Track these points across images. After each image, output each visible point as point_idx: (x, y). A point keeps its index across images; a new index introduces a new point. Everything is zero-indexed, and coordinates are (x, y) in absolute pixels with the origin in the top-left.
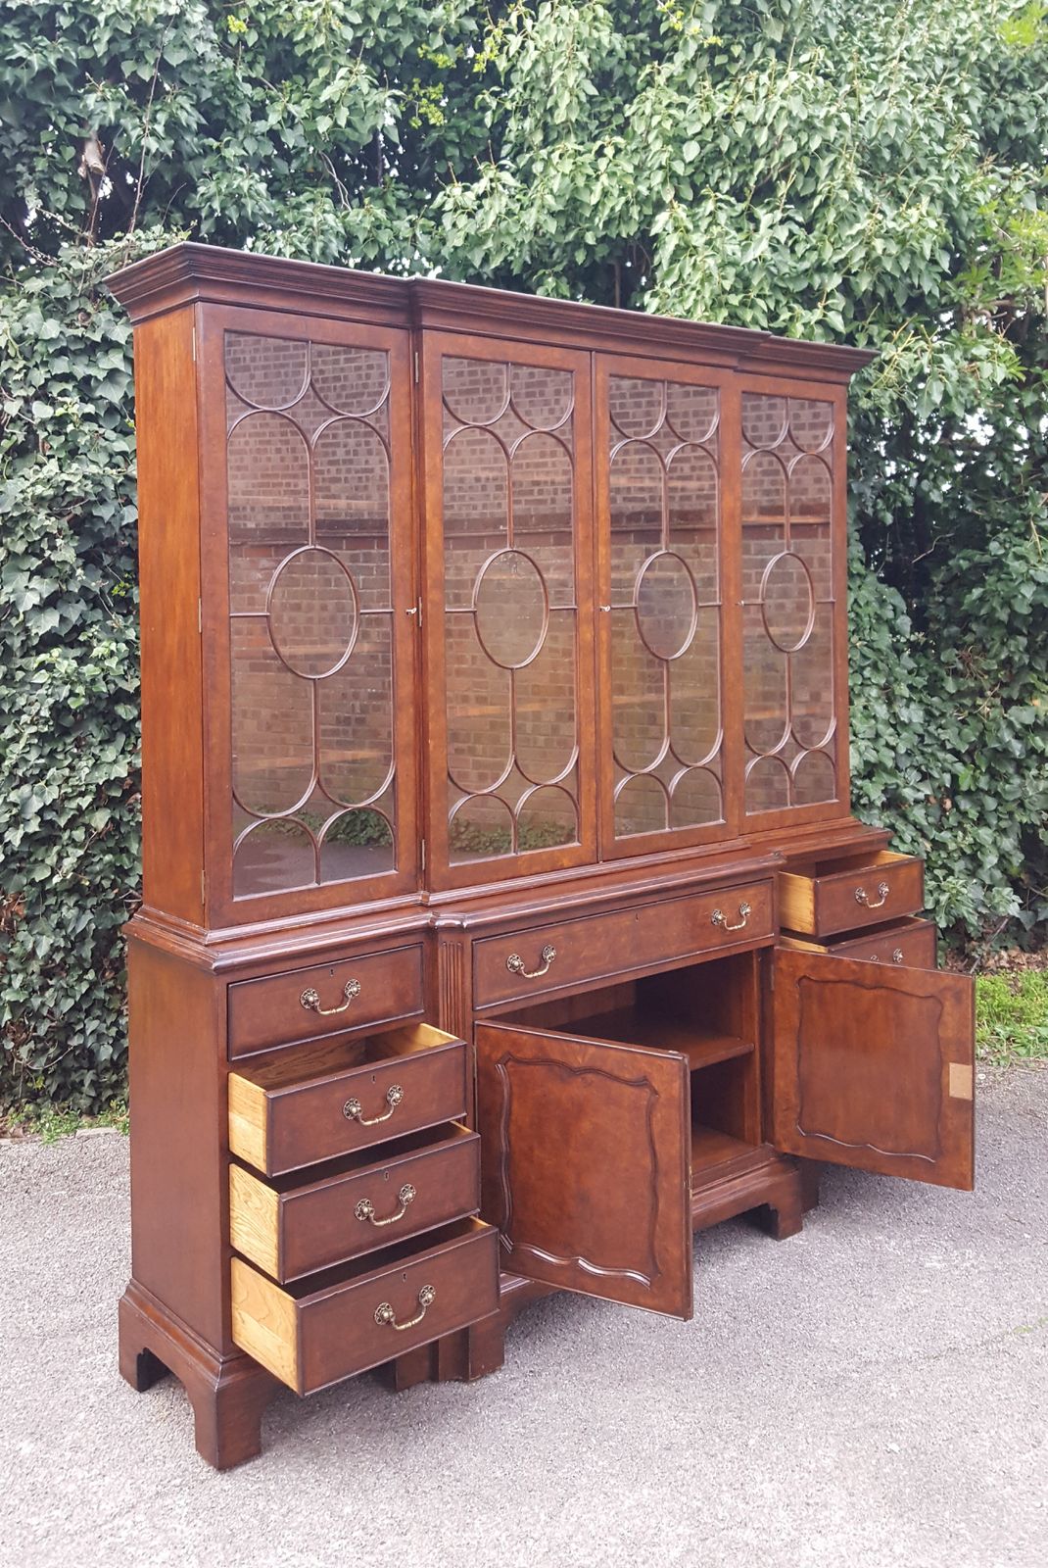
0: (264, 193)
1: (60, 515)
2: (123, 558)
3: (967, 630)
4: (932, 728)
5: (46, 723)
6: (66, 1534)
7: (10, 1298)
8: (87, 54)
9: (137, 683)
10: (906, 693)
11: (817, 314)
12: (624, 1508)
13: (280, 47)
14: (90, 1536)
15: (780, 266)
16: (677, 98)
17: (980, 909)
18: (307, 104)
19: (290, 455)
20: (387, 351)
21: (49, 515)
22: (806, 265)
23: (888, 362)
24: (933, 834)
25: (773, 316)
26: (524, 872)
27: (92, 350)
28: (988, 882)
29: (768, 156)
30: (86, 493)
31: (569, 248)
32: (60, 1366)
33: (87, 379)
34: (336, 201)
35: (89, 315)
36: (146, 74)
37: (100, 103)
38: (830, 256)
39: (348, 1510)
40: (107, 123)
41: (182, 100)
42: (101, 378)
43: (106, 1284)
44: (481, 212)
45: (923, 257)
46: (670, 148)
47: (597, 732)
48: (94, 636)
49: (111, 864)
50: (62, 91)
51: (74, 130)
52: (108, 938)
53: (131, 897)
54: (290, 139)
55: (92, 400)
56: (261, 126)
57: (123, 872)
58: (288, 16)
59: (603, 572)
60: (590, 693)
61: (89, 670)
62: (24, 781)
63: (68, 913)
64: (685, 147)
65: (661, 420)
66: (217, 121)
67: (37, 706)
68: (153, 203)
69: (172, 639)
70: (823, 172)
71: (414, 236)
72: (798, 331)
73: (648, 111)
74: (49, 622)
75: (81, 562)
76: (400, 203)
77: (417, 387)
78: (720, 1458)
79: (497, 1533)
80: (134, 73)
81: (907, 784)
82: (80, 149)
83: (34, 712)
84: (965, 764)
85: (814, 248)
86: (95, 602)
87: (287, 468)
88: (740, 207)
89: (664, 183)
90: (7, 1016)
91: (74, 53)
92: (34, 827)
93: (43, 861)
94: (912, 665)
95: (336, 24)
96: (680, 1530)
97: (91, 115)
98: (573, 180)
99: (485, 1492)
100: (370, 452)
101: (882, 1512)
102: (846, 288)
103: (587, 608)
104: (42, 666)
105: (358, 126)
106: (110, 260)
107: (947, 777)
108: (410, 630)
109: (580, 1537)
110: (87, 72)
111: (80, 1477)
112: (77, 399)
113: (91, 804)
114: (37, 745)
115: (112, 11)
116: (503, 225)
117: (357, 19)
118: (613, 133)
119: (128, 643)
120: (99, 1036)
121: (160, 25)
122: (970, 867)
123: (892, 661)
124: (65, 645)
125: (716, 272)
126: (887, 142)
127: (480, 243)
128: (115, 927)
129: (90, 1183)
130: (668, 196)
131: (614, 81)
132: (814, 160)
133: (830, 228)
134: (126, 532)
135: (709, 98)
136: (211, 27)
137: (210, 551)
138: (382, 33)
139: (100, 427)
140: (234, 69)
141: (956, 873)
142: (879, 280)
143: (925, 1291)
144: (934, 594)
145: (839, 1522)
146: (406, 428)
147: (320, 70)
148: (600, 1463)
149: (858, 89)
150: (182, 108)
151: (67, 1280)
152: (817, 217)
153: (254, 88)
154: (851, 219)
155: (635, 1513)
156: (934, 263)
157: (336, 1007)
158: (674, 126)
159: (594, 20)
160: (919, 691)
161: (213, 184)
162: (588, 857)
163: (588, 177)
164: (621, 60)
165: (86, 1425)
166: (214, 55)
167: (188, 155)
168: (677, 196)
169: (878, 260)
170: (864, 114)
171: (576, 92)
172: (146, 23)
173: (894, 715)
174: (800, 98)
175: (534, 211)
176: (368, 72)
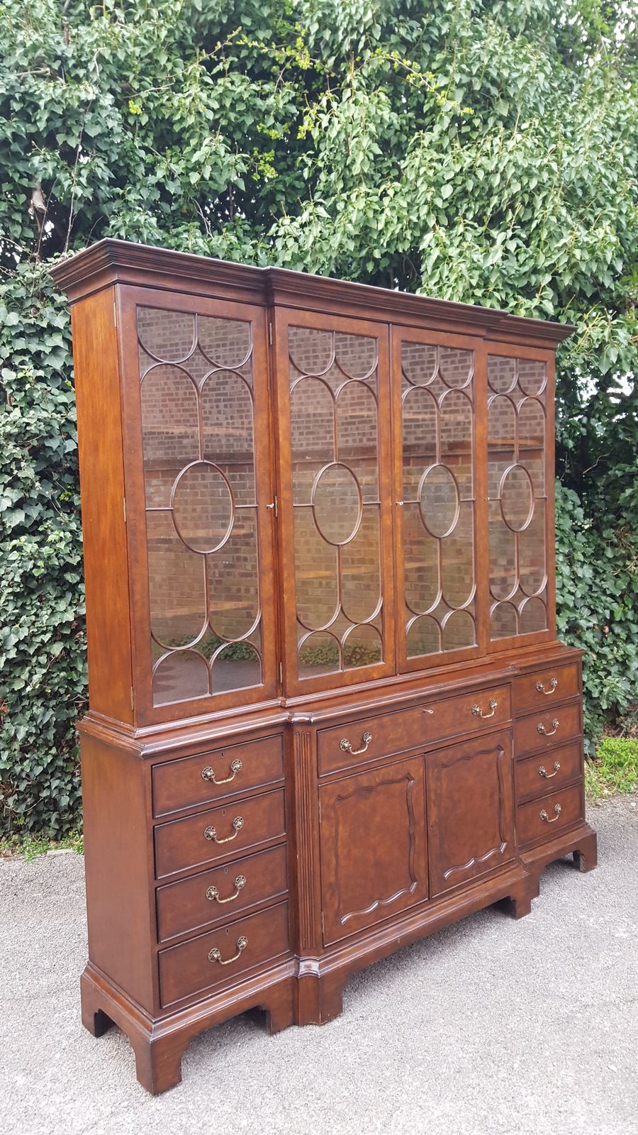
0: (155, 225)
1: (23, 446)
2: (66, 475)
3: (620, 517)
4: (597, 581)
5: (18, 586)
7: (6, 970)
8: (33, 129)
9: (78, 558)
10: (582, 558)
11: (536, 302)
12: (434, 1117)
13: (163, 126)
15: (510, 270)
16: (436, 156)
17: (628, 696)
18: (183, 164)
20: (250, 322)
21: (15, 446)
22: (526, 269)
23: (581, 335)
24: (598, 649)
25: (504, 304)
26: (347, 683)
27: (40, 333)
28: (633, 679)
29: (500, 194)
30: (40, 431)
31: (362, 262)
32: (42, 1019)
33: (39, 353)
34: (203, 232)
35: (38, 309)
36: (73, 142)
37: (42, 163)
38: (542, 262)
39: (244, 1123)
40: (47, 177)
41: (98, 160)
42: (47, 352)
43: (70, 959)
44: (303, 236)
45: (606, 262)
46: (433, 189)
47: (395, 588)
48: (49, 528)
49: (65, 678)
50: (16, 155)
51: (25, 182)
52: (64, 726)
53: (79, 699)
54: (172, 188)
55: (42, 368)
56: (152, 180)
57: (72, 683)
58: (169, 104)
59: (397, 478)
60: (389, 561)
61: (46, 550)
62: (5, 624)
63: (38, 711)
64: (442, 189)
65: (436, 373)
66: (122, 178)
67: (11, 575)
68: (79, 234)
69: (105, 527)
70: (538, 204)
71: (257, 254)
72: (522, 313)
73: (417, 165)
74: (18, 518)
75: (38, 478)
76: (246, 233)
77: (271, 348)
78: (495, 1078)
80: (65, 142)
81: (582, 617)
82: (30, 197)
83: (10, 579)
84: (618, 603)
85: (531, 257)
86: (48, 505)
88: (481, 230)
89: (428, 214)
91: (24, 129)
92: (12, 654)
93: (19, 677)
94: (585, 541)
95: (201, 108)
97: (36, 172)
98: (365, 213)
99: (338, 1108)
101: (612, 1117)
102: (553, 284)
103: (388, 503)
104: (15, 548)
105: (217, 179)
107: (607, 613)
108: (269, 519)
110: (32, 142)
111: (58, 1102)
112: (31, 366)
113: (50, 639)
114: (13, 600)
115: (49, 98)
116: (318, 245)
117: (216, 106)
118: (392, 181)
119: (71, 532)
120: (60, 790)
121: (82, 110)
122: (621, 670)
123: (572, 538)
124: (29, 534)
125: (466, 274)
126: (580, 184)
127: (302, 259)
128: (69, 719)
129: (58, 888)
130: (432, 222)
131: (392, 145)
132: (532, 196)
133: (542, 243)
134: (69, 458)
135: (458, 154)
136: (117, 110)
137: (130, 464)
138: (232, 116)
139: (48, 386)
140: (133, 140)
141: (613, 674)
142: (576, 278)
143: (618, 954)
144: (598, 493)
145: (583, 1125)
146: (264, 377)
147: (191, 141)
148: (414, 1084)
149: (560, 148)
150: (98, 166)
151: (44, 957)
152: (534, 236)
153: (146, 154)
154: (558, 237)
155: (442, 1121)
156: (611, 268)
157: (226, 779)
158: (435, 174)
159: (378, 103)
160: (589, 557)
161: (120, 219)
162: (390, 672)
163: (375, 211)
164: (396, 131)
165: (61, 1063)
166: (119, 129)
167: (103, 199)
168: (437, 222)
169: (576, 265)
170: (565, 165)
171: (367, 152)
172: (72, 107)
173: (574, 573)
174: (522, 153)
175: (339, 235)
176: (224, 142)
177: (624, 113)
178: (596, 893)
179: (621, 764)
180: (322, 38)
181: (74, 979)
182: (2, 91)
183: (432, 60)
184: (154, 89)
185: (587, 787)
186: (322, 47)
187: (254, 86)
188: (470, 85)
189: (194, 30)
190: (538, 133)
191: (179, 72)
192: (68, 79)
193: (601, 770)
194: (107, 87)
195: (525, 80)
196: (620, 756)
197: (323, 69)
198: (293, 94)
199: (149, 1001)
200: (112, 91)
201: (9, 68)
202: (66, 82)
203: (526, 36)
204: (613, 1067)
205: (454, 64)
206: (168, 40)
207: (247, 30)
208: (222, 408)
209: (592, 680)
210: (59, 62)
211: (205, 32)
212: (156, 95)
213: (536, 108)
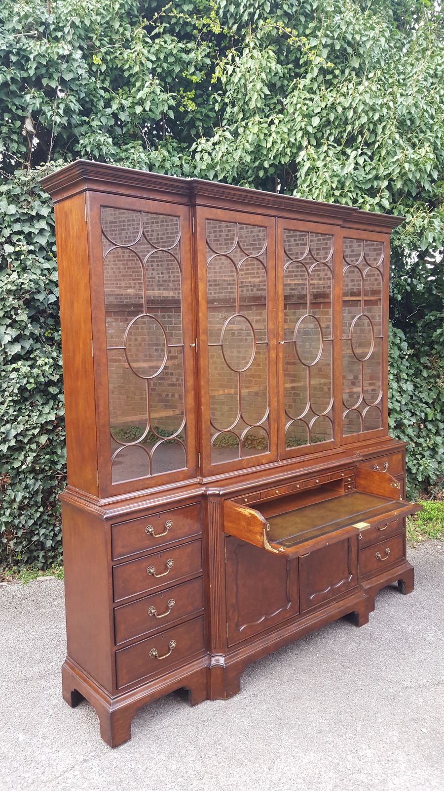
0: (111, 143)
1: (19, 299)
2: (49, 319)
3: (433, 348)
4: (416, 393)
5: (16, 396)
6: (42, 782)
7: (10, 661)
8: (25, 75)
9: (58, 377)
10: (406, 377)
11: (377, 200)
12: (303, 763)
13: (116, 72)
14: (54, 783)
15: (359, 177)
16: (308, 96)
17: (436, 472)
18: (130, 100)
19: (117, 270)
20: (179, 217)
21: (14, 299)
22: (370, 176)
23: (408, 223)
24: (416, 439)
25: (355, 201)
26: (245, 467)
27: (31, 219)
28: (440, 460)
29: (353, 124)
30: (31, 288)
31: (255, 169)
32: (35, 695)
33: (30, 233)
34: (145, 148)
35: (29, 202)
36: (53, 84)
37: (32, 99)
38: (382, 172)
39: (174, 767)
40: (35, 109)
41: (71, 97)
42: (36, 233)
43: (54, 654)
44: (214, 152)
45: (426, 172)
46: (306, 119)
47: (278, 401)
48: (37, 356)
49: (49, 459)
50: (14, 93)
51: (20, 112)
52: (48, 492)
53: (58, 474)
54: (123, 117)
55: (32, 244)
56: (109, 111)
57: (54, 463)
58: (121, 57)
59: (280, 325)
60: (274, 382)
61: (36, 371)
62: (7, 422)
63: (30, 482)
64: (313, 119)
65: (307, 251)
66: (88, 109)
67: (12, 388)
68: (58, 149)
69: (79, 359)
70: (380, 131)
71: (181, 164)
72: (367, 208)
73: (295, 102)
74: (16, 349)
75: (30, 321)
76: (174, 149)
77: (194, 235)
78: (344, 737)
79: (245, 778)
80: (48, 84)
81: (405, 418)
82: (23, 123)
83: (11, 391)
84: (430, 408)
85: (374, 168)
86: (37, 339)
87: (116, 276)
88: (339, 148)
89: (302, 137)
90: (4, 528)
91: (20, 75)
92: (13, 443)
93: (17, 458)
94: (408, 364)
95: (144, 60)
96: (331, 775)
97: (28, 105)
98: (258, 136)
99: (238, 757)
100: (153, 270)
101: (423, 764)
102: (389, 188)
103: (273, 342)
104: (14, 370)
105: (155, 110)
106: (38, 176)
107: (423, 414)
108: (192, 354)
109: (284, 779)
110: (25, 84)
111: (47, 752)
112: (25, 243)
113: (39, 432)
114: (13, 406)
115: (37, 53)
116: (225, 158)
117: (154, 58)
118: (277, 113)
119: (53, 358)
120: (46, 536)
121: (60, 61)
122: (432, 454)
123: (399, 363)
124: (24, 360)
125: (329, 180)
126: (409, 117)
127: (213, 167)
128: (52, 488)
129: (44, 604)
130: (305, 143)
131: (277, 88)
132: (375, 125)
133: (382, 158)
134: (51, 307)
135: (324, 95)
136: (84, 61)
137: (96, 317)
138: (165, 65)
139: (37, 256)
140: (96, 83)
141: (426, 457)
142: (405, 184)
143: (428, 651)
144: (417, 332)
145: (404, 770)
146: (189, 255)
147: (136, 84)
148: (289, 741)
149: (396, 91)
150: (71, 102)
151: (36, 652)
152: (376, 153)
153: (105, 92)
154: (393, 154)
155: (308, 766)
156: (430, 175)
157: (161, 533)
158: (307, 109)
159: (268, 57)
160: (411, 376)
161: (87, 139)
162: (274, 458)
163: (265, 134)
164: (280, 77)
165: (49, 725)
166: (86, 75)
167: (74, 125)
168: (309, 143)
169: (405, 174)
170: (399, 103)
171: (260, 92)
172: (53, 59)
173: (400, 387)
174: (369, 95)
175: (239, 151)
176: (160, 84)
177: (440, 65)
178: (413, 609)
179: (431, 519)
180: (229, 10)
181: (57, 667)
182: (4, 47)
183: (306, 27)
184: (110, 46)
185: (408, 535)
186: (229, 17)
187: (180, 45)
188: (332, 45)
189: (138, 4)
190: (380, 80)
191: (128, 34)
192: (51, 39)
193: (417, 523)
194: (77, 45)
195: (371, 42)
196: (430, 513)
197: (229, 32)
198: (208, 50)
199: (109, 683)
200: (81, 48)
201: (8, 31)
202: (49, 41)
203: (372, 10)
204: (424, 730)
205: (321, 31)
206: (120, 11)
207: (176, 5)
208: (155, 267)
209: (412, 461)
210: (44, 27)
211: (146, 6)
212: (112, 50)
213: (378, 62)
